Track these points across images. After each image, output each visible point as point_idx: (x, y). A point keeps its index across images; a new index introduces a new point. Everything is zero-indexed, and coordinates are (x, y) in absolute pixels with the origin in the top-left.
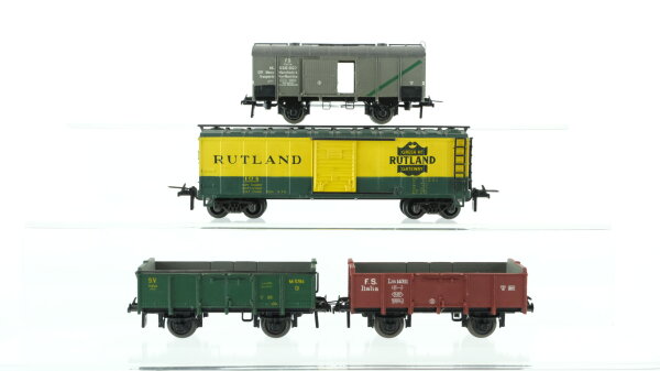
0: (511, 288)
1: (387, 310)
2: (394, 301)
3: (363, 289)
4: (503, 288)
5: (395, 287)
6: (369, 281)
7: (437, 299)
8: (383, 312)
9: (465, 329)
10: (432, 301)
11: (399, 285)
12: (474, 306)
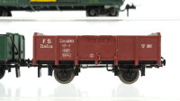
0: (149, 46)
1: (60, 62)
2: (64, 55)
3: (42, 46)
4: (143, 46)
5: (65, 45)
6: (46, 41)
7: (95, 54)
8: (56, 64)
9: (117, 77)
10: (92, 56)
11: (67, 44)
12: (122, 59)
